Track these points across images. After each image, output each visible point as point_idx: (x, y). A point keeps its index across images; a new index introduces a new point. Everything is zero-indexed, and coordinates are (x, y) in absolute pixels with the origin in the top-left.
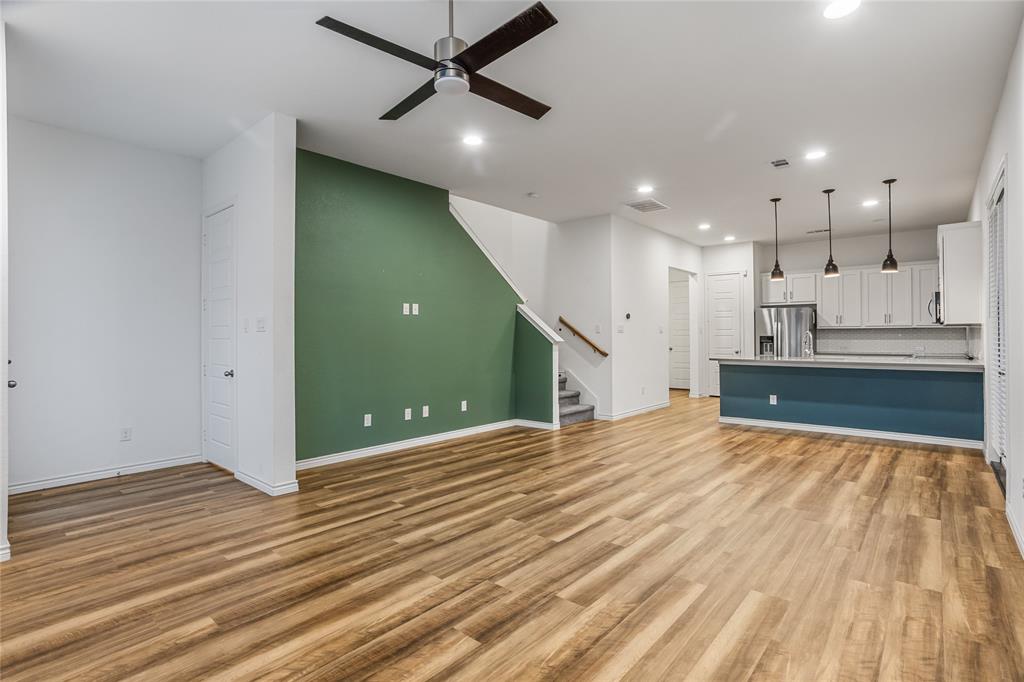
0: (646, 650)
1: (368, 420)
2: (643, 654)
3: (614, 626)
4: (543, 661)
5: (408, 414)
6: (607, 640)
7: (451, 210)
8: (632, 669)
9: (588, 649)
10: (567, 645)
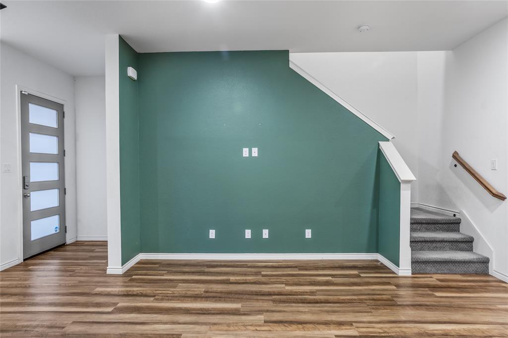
1: (212, 234)
5: (248, 234)
7: (291, 66)
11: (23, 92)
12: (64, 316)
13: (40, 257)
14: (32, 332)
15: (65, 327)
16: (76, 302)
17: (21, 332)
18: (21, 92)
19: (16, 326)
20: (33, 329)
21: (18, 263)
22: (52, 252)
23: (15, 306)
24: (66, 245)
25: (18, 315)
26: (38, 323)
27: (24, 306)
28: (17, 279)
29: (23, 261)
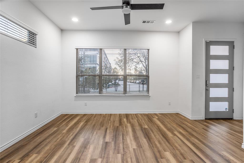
0: (71, 154)
2: (72, 153)
3: (81, 157)
4: (92, 144)
6: (81, 153)
8: (73, 149)
9: (84, 149)
10: (89, 148)
11: (207, 41)
12: (192, 154)
13: (214, 120)
14: (174, 151)
15: (186, 159)
16: (204, 151)
17: (172, 147)
18: (206, 41)
19: (174, 144)
20: (176, 149)
21: (202, 119)
22: (222, 121)
23: (182, 136)
24: (233, 120)
25: (179, 140)
26: (180, 148)
27: (184, 138)
28: (195, 126)
29: (204, 119)
